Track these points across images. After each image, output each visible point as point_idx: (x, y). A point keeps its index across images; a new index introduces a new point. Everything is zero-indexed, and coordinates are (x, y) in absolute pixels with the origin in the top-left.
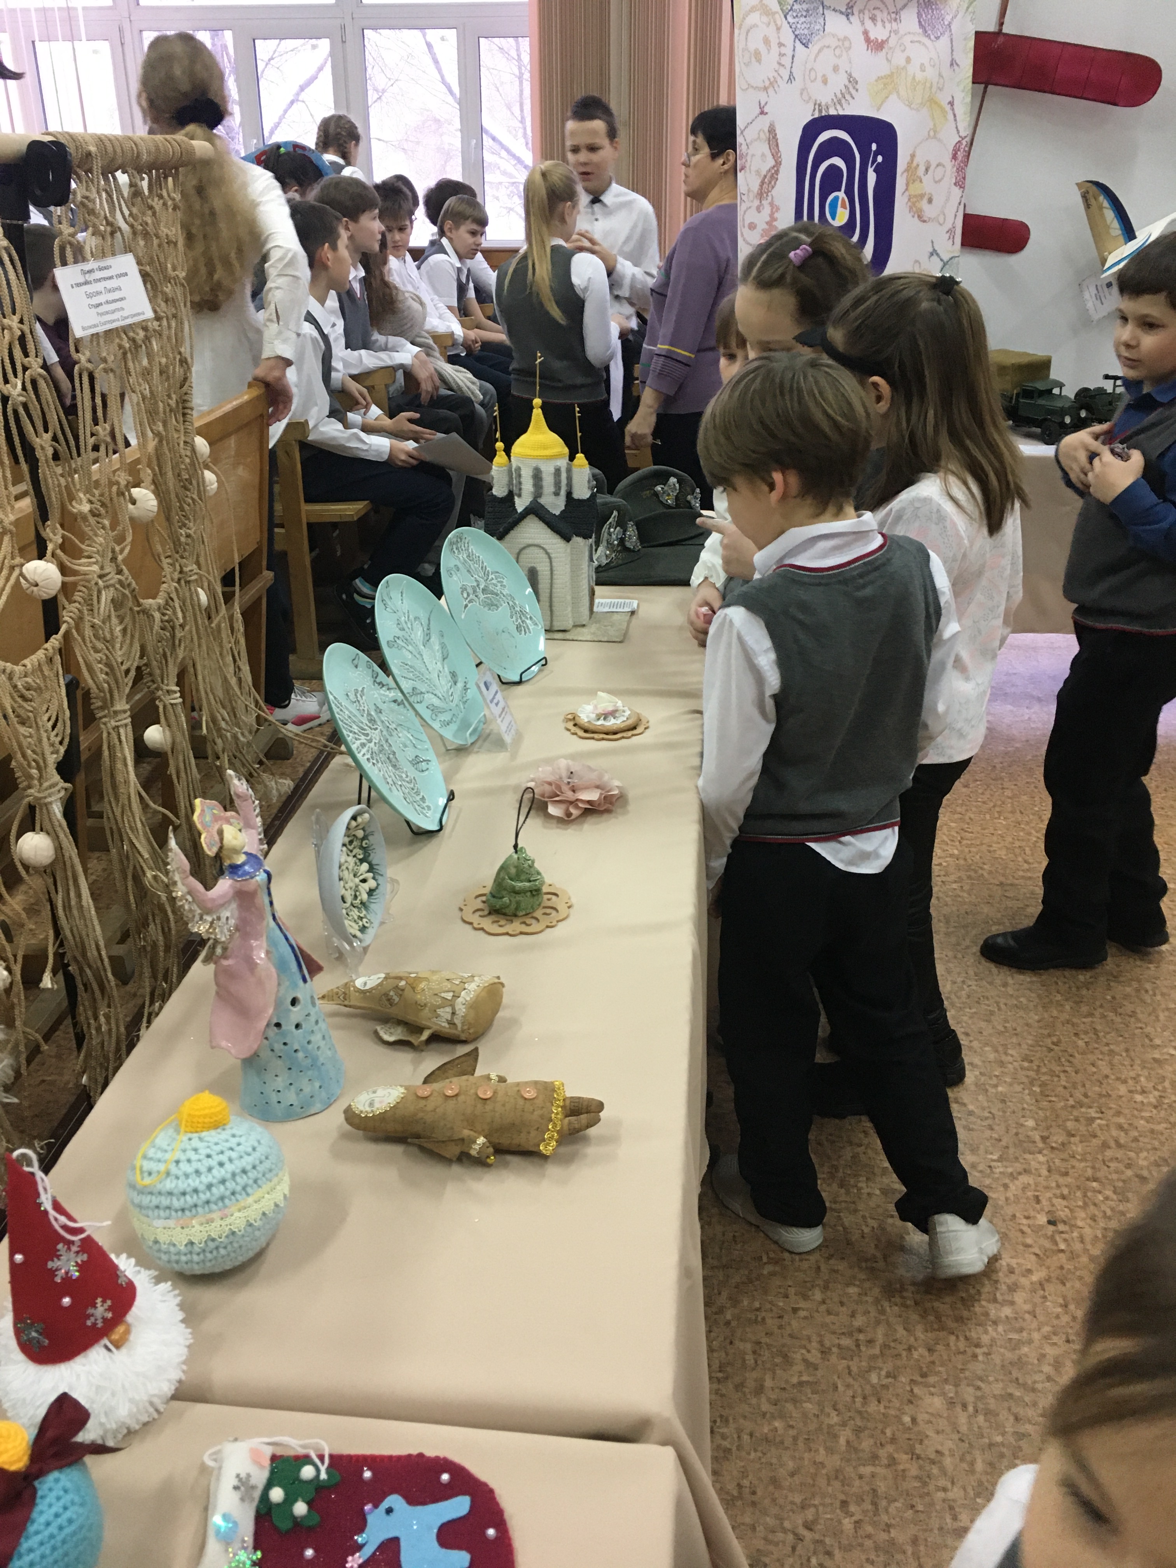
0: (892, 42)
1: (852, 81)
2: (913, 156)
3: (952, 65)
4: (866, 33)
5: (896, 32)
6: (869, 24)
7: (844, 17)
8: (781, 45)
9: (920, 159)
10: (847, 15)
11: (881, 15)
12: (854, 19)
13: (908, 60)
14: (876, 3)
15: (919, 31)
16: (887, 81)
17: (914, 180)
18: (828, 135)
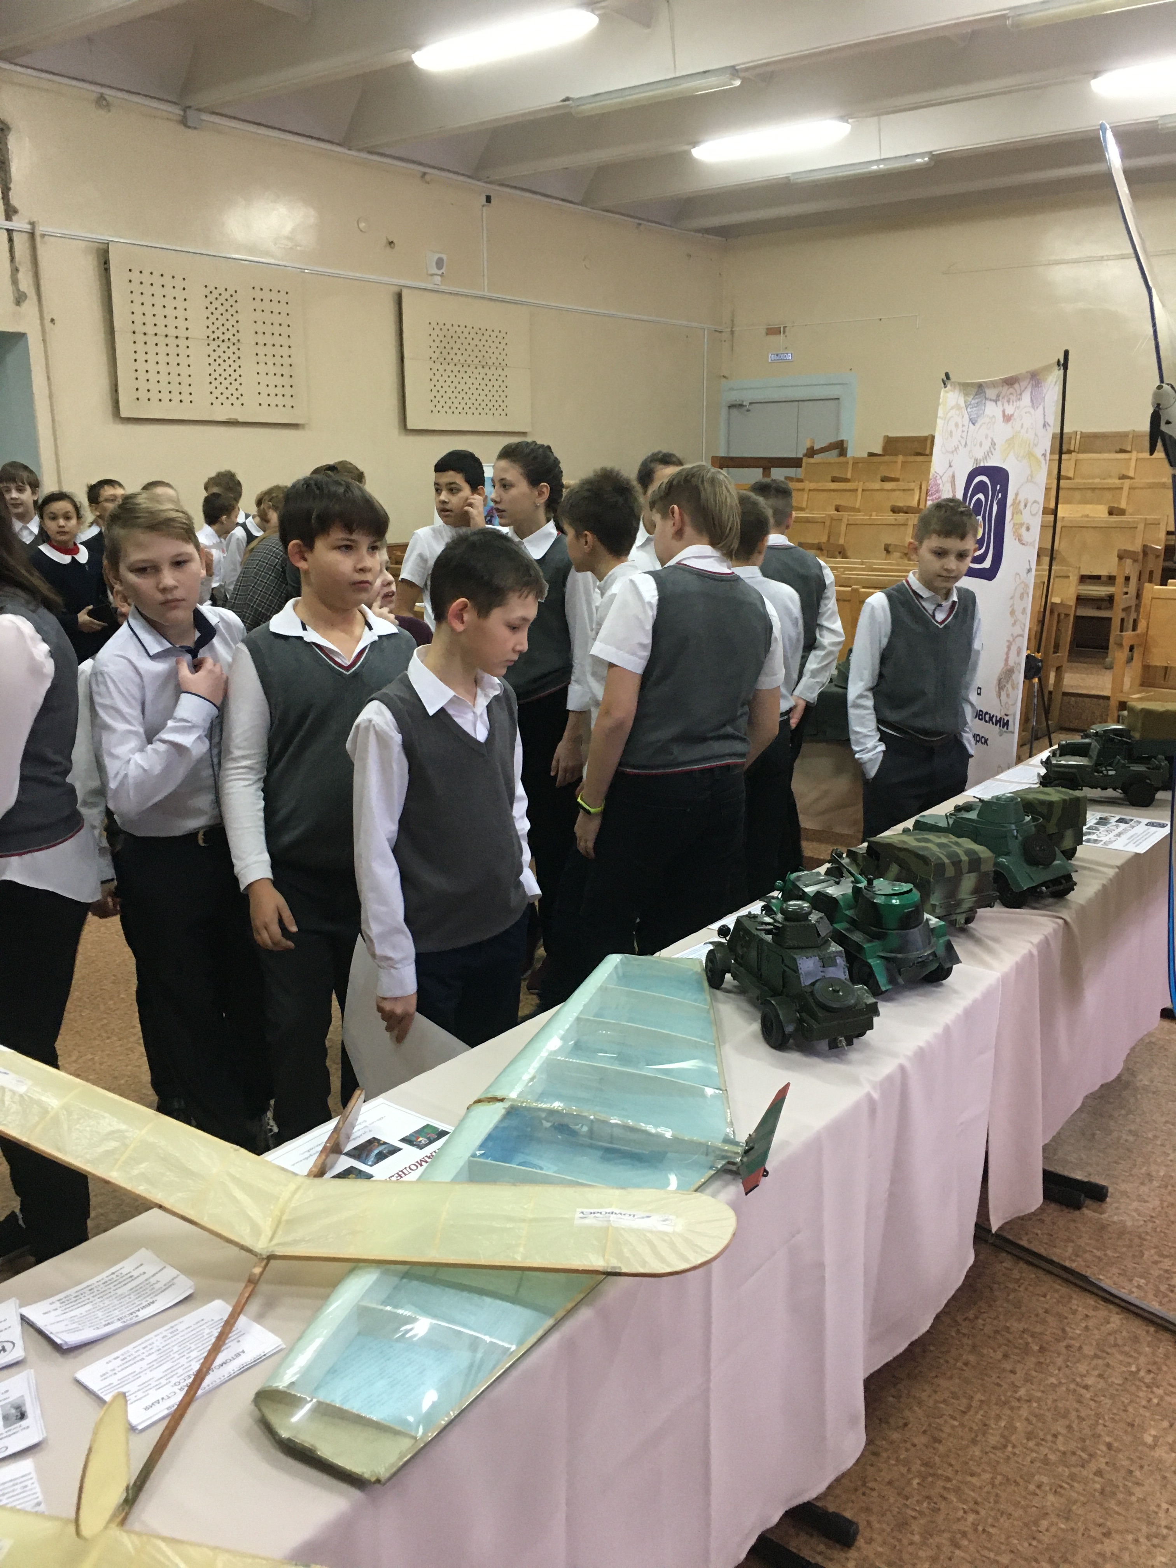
0: (1016, 415)
1: (993, 444)
2: (1017, 495)
3: (1044, 426)
4: (1004, 411)
5: (1018, 408)
6: (1006, 405)
7: (994, 404)
8: (963, 426)
9: (1021, 497)
10: (996, 401)
11: (1013, 398)
12: (999, 403)
13: (1022, 427)
14: (1011, 390)
15: (1030, 404)
16: (1010, 442)
17: (1017, 512)
18: (978, 479)
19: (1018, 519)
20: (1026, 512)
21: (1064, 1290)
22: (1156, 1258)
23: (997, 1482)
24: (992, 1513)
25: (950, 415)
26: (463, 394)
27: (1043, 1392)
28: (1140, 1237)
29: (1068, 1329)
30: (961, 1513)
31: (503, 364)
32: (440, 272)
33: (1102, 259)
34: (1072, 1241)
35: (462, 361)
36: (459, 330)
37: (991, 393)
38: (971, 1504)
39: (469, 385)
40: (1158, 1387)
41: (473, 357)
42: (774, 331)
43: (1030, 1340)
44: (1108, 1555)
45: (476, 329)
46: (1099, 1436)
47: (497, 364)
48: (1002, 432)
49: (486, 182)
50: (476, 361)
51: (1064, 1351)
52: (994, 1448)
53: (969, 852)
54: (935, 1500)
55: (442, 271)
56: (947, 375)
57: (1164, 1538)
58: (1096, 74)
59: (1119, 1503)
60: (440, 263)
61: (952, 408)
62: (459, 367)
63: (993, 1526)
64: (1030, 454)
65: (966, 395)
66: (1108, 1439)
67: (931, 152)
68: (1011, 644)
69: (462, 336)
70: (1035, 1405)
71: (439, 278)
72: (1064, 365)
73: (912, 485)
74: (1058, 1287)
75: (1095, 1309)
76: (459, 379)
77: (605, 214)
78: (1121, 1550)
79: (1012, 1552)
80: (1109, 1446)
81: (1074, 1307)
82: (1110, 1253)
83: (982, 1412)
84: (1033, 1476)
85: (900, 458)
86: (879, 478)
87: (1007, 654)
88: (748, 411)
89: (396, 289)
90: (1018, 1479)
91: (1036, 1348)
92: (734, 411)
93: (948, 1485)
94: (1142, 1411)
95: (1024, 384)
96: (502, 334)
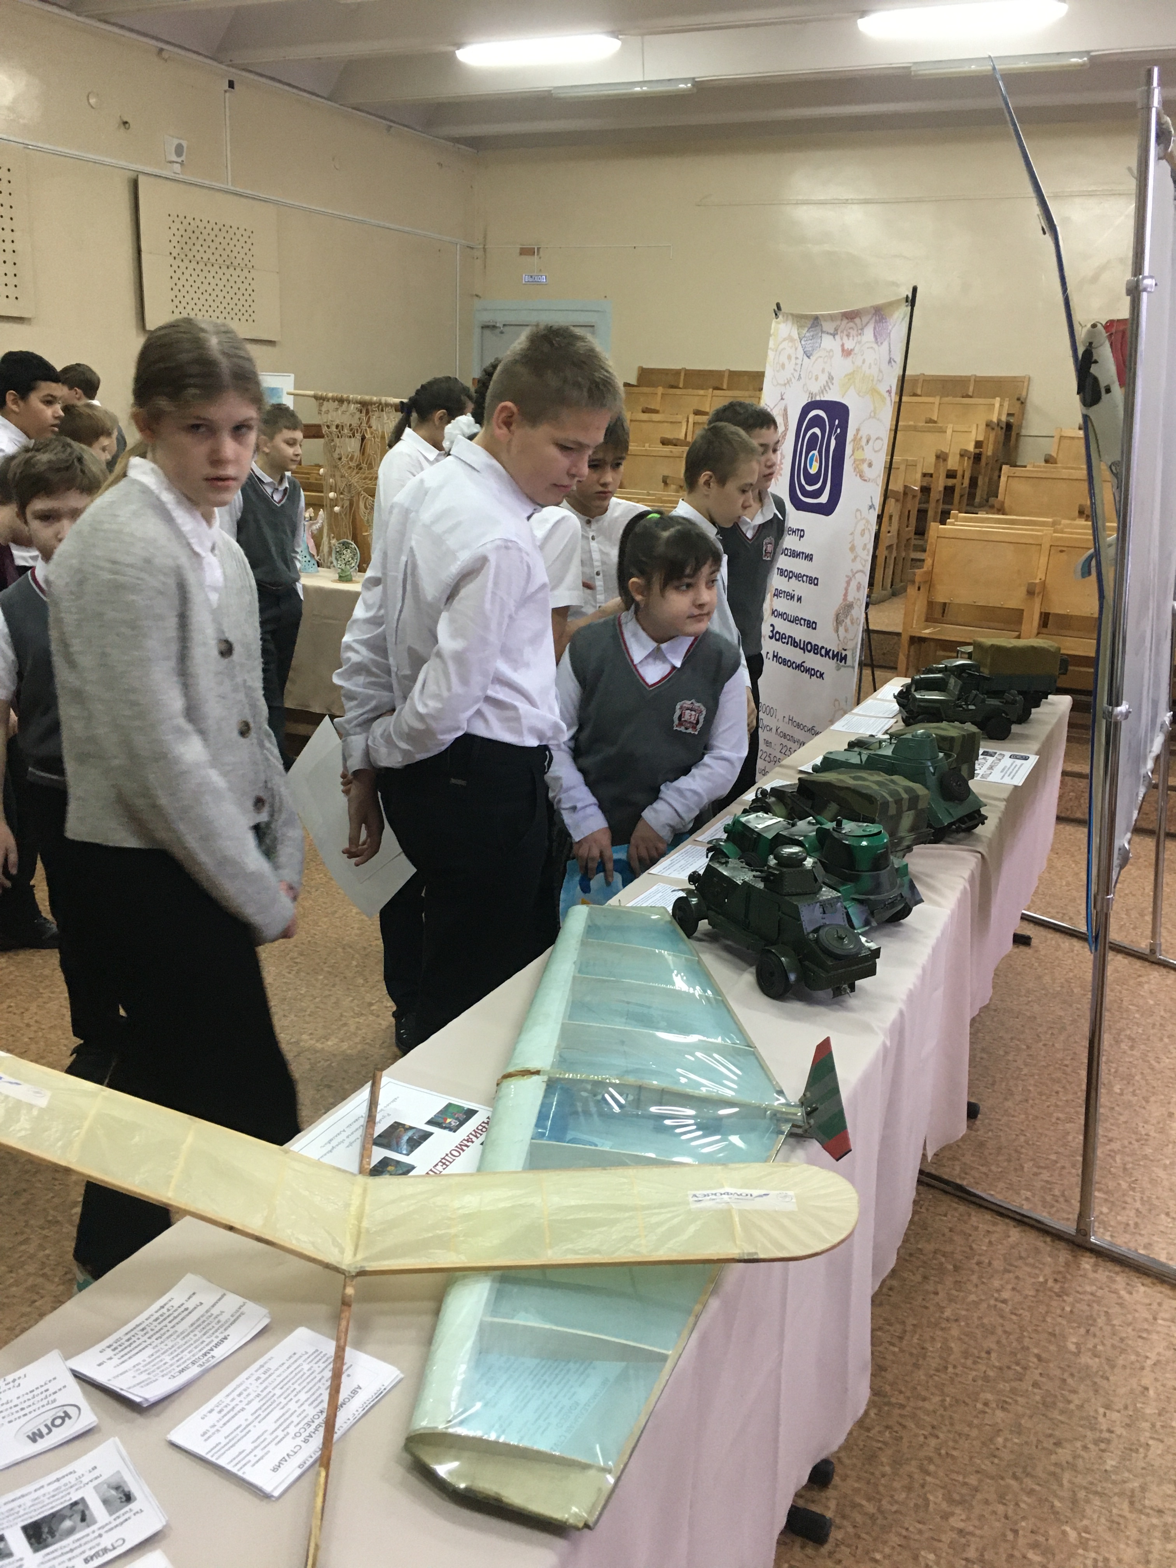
0: (856, 351)
1: (831, 378)
2: (858, 430)
3: (890, 362)
4: (843, 345)
5: (859, 342)
6: (845, 338)
7: (831, 337)
8: (797, 358)
9: (863, 433)
10: (834, 335)
11: (853, 332)
12: (837, 337)
13: (864, 361)
14: (851, 324)
15: (873, 339)
16: (850, 377)
17: (858, 447)
18: (812, 414)
19: (859, 455)
20: (868, 449)
21: (962, 1208)
22: (1035, 1170)
23: (947, 1404)
24: (951, 1436)
25: (781, 347)
26: (206, 295)
27: (967, 1310)
28: (1016, 1151)
29: (974, 1246)
30: (921, 1439)
31: (250, 265)
32: (179, 160)
33: (846, 202)
34: (958, 1160)
35: (205, 259)
36: (201, 225)
37: (828, 326)
38: (929, 1429)
39: (213, 285)
40: (1067, 1295)
41: (217, 256)
42: (527, 251)
43: (943, 1260)
44: (1064, 1463)
45: (220, 225)
46: (1028, 1348)
47: (243, 265)
48: (840, 366)
49: (228, 66)
50: (220, 261)
51: (976, 1268)
52: (937, 1370)
53: (908, 790)
54: (896, 1429)
55: (183, 158)
56: (778, 306)
57: (1108, 1441)
58: (863, 13)
59: (1062, 1412)
60: (179, 150)
61: (784, 340)
62: (201, 265)
63: (955, 1449)
64: (874, 391)
65: (800, 327)
66: (1036, 1351)
67: (694, 78)
68: (850, 579)
69: (205, 232)
70: (963, 1324)
71: (178, 165)
72: (912, 301)
73: (679, 418)
74: (955, 1205)
75: (995, 1224)
76: (202, 279)
77: (355, 112)
78: (1075, 1457)
79: (977, 1472)
80: (1039, 1357)
81: (975, 1224)
82: (993, 1168)
83: (917, 1336)
84: (978, 1394)
85: (660, 390)
86: (640, 409)
87: (846, 589)
88: (502, 333)
89: (132, 175)
90: (967, 1400)
91: (950, 1267)
92: (487, 332)
93: (904, 1412)
94: (1059, 1320)
95: (865, 319)
96: (248, 233)
